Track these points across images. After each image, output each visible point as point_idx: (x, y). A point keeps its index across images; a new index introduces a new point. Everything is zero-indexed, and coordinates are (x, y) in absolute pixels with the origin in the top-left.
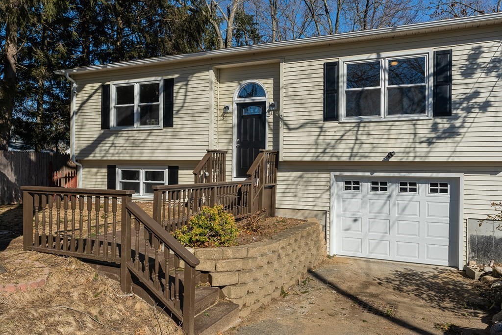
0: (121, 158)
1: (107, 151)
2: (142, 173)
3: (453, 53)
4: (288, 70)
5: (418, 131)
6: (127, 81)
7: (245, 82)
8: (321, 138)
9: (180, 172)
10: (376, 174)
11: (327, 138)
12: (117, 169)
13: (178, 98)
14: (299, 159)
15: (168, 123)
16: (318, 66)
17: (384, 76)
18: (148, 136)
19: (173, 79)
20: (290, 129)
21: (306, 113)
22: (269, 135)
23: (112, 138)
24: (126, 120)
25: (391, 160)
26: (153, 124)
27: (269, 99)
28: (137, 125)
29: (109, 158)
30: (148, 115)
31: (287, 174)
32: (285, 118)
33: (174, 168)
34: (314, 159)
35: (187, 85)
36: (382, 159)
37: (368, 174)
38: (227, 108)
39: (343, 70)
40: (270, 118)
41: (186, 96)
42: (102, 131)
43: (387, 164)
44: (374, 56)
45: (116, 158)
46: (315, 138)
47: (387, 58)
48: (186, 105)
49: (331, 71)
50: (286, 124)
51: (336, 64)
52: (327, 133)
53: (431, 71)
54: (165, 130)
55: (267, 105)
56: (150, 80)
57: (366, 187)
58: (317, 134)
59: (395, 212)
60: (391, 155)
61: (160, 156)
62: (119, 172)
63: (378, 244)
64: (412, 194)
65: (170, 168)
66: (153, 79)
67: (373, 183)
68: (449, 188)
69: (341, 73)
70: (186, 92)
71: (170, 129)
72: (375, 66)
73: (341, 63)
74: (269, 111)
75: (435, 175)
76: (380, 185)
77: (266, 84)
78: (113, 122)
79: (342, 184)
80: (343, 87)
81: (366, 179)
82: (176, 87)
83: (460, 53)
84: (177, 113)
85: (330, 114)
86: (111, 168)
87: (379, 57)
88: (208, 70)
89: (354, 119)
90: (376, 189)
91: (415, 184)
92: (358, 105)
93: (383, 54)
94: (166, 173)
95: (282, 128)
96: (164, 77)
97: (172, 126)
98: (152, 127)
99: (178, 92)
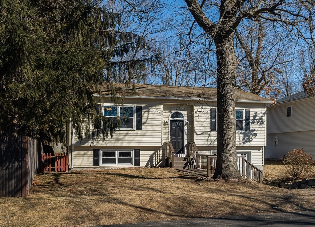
2: (117, 153)
3: (251, 111)
6: (112, 104)
7: (173, 112)
8: (209, 139)
9: (141, 152)
11: (212, 139)
12: (100, 151)
13: (144, 116)
15: (139, 127)
16: (208, 109)
18: (127, 134)
19: (141, 107)
20: (197, 135)
21: (204, 129)
27: (186, 120)
30: (128, 123)
32: (196, 130)
33: (138, 150)
34: (207, 146)
35: (149, 111)
38: (167, 122)
40: (186, 128)
41: (148, 117)
46: (207, 139)
48: (148, 121)
50: (196, 133)
51: (215, 109)
52: (211, 137)
55: (185, 122)
56: (128, 105)
58: (207, 137)
65: (135, 150)
66: (130, 105)
68: (246, 155)
70: (148, 115)
71: (140, 131)
74: (186, 125)
77: (185, 113)
82: (143, 111)
83: (253, 111)
84: (144, 123)
88: (161, 105)
94: (133, 153)
95: (195, 134)
96: (136, 105)
97: (141, 129)
98: (129, 129)
99: (144, 113)
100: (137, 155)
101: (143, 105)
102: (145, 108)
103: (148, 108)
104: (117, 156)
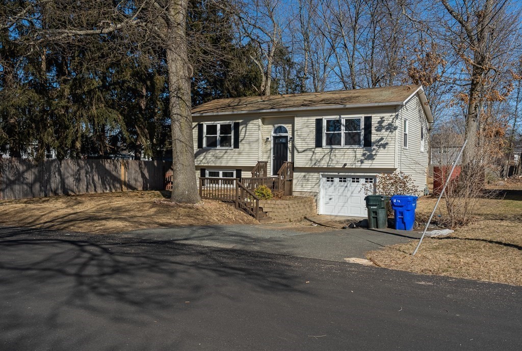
0: (209, 165)
1: (201, 161)
2: (221, 173)
3: (372, 118)
4: (298, 121)
5: (357, 153)
6: (213, 122)
7: (276, 126)
8: (313, 158)
9: (242, 172)
10: (340, 174)
11: (317, 158)
12: (206, 171)
13: (242, 133)
14: (304, 166)
15: (236, 146)
16: (313, 120)
17: (343, 128)
18: (226, 153)
19: (239, 123)
20: (298, 152)
21: (306, 145)
22: (289, 155)
23: (204, 154)
24: (212, 144)
25: (346, 167)
26: (227, 146)
27: (289, 135)
28: (218, 147)
29: (202, 165)
30: (225, 141)
31: (299, 174)
32: (297, 148)
33: (239, 170)
34: (311, 166)
35: (246, 126)
36: (341, 167)
37: (337, 174)
38: (268, 138)
39: (325, 124)
40: (290, 145)
41: (245, 134)
42: (198, 150)
43: (344, 169)
44: (338, 117)
45: (207, 165)
46: (310, 158)
47: (344, 119)
48: (246, 137)
49: (319, 123)
50: (298, 151)
51: (322, 119)
52: (316, 156)
53: (363, 127)
54: (234, 150)
55: (289, 138)
56: (227, 122)
57: (337, 180)
58: (311, 156)
59: (349, 193)
60: (345, 165)
61: (231, 164)
62: (207, 172)
63: (342, 208)
64: (357, 183)
65: (237, 170)
66: (228, 122)
67: (340, 178)
68: (373, 180)
69: (323, 125)
70: (246, 132)
71: (237, 150)
72: (339, 121)
73: (323, 119)
74: (289, 141)
75: (366, 174)
76: (343, 179)
77: (288, 127)
78: (204, 145)
79: (325, 179)
80: (325, 131)
81: (336, 176)
82: (241, 127)
83: (375, 118)
84: (241, 141)
85: (319, 144)
86: (203, 171)
87: (340, 118)
88: (258, 119)
89: (329, 147)
90: (341, 181)
91: (358, 179)
92: (331, 141)
93: (342, 116)
94: (235, 173)
95: (295, 151)
96: (234, 121)
97: (238, 148)
98: (227, 148)
99: (241, 130)
100: (239, 175)
101: (240, 121)
102: (242, 123)
103: (246, 123)
104: (221, 176)
